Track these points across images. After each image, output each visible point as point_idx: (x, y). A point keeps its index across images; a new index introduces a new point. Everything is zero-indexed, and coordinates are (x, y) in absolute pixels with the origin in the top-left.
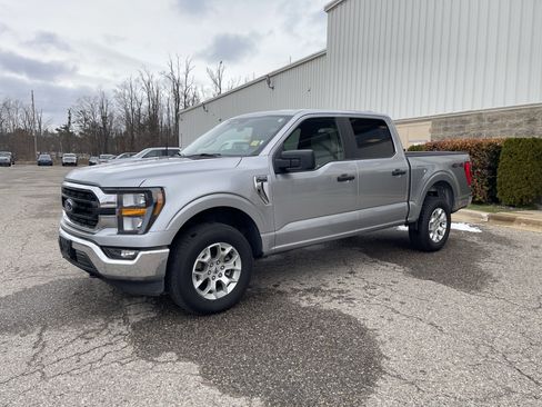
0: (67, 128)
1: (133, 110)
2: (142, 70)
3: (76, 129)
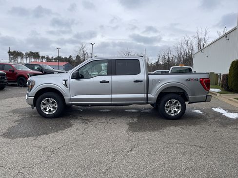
0: (157, 62)
1: (181, 54)
2: (185, 36)
3: (161, 62)
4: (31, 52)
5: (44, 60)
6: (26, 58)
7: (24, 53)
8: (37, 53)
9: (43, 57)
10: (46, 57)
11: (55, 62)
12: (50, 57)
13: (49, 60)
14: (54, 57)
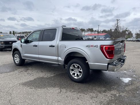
4: (89, 29)
5: (96, 33)
6: (87, 32)
7: (86, 29)
8: (92, 29)
9: (95, 31)
10: (97, 31)
11: (102, 33)
12: (99, 31)
13: (98, 32)
14: (102, 31)
